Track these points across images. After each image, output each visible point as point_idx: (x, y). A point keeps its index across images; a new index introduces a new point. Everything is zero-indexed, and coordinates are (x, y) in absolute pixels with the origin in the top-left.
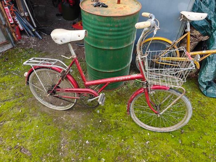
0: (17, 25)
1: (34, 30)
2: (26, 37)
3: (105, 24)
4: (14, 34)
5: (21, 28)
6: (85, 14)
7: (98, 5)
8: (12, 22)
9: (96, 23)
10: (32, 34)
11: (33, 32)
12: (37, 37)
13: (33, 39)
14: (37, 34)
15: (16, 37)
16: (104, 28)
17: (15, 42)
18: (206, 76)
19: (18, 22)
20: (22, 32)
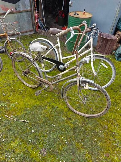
0: (38, 23)
1: (44, 27)
2: (40, 30)
3: (76, 21)
4: (36, 27)
5: (39, 25)
6: (70, 17)
7: (75, 14)
8: (37, 21)
9: (74, 20)
10: (43, 29)
11: (44, 28)
12: (45, 30)
13: (43, 31)
14: (45, 29)
15: (37, 29)
16: (76, 22)
17: (36, 31)
18: (119, 51)
19: (39, 22)
20: (39, 28)
